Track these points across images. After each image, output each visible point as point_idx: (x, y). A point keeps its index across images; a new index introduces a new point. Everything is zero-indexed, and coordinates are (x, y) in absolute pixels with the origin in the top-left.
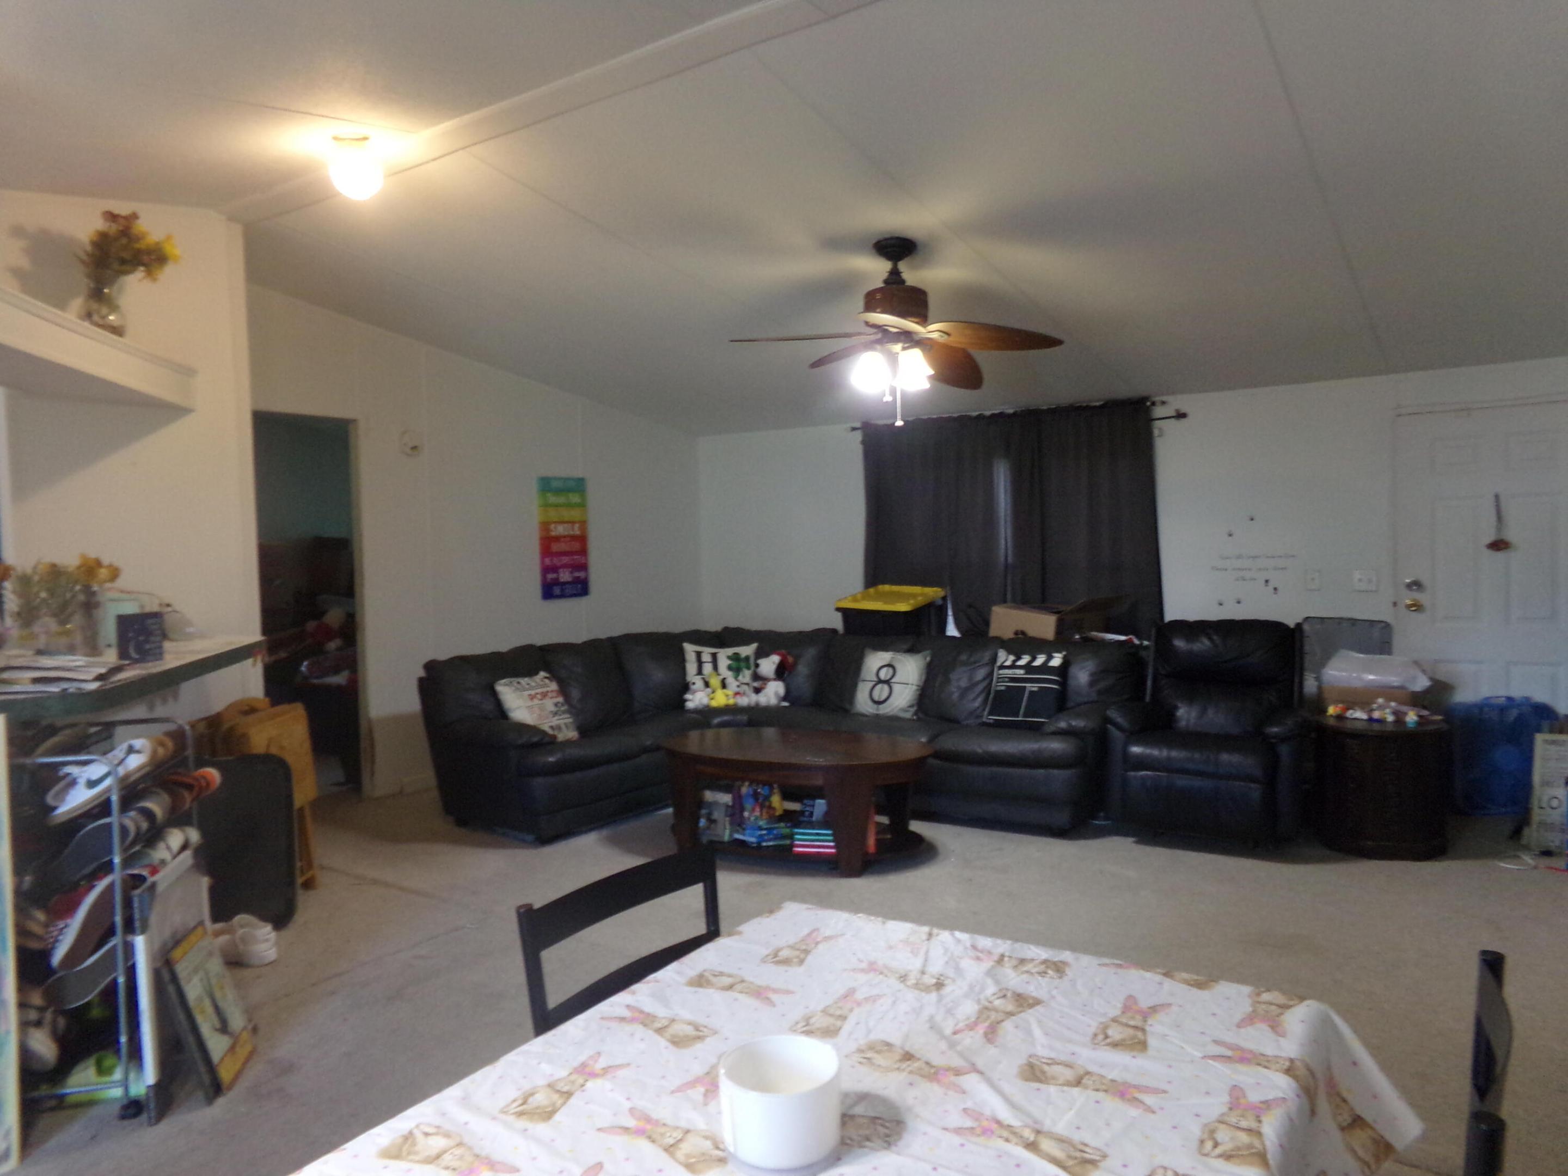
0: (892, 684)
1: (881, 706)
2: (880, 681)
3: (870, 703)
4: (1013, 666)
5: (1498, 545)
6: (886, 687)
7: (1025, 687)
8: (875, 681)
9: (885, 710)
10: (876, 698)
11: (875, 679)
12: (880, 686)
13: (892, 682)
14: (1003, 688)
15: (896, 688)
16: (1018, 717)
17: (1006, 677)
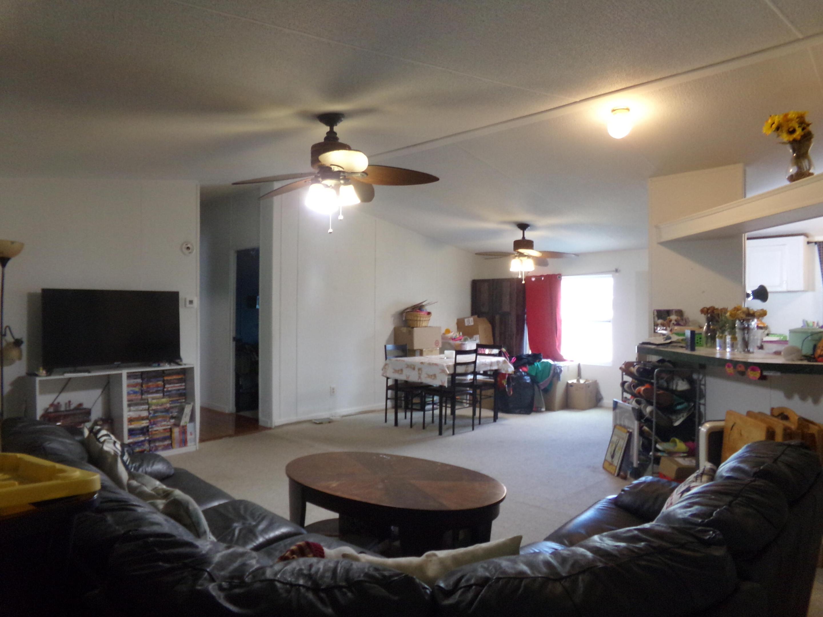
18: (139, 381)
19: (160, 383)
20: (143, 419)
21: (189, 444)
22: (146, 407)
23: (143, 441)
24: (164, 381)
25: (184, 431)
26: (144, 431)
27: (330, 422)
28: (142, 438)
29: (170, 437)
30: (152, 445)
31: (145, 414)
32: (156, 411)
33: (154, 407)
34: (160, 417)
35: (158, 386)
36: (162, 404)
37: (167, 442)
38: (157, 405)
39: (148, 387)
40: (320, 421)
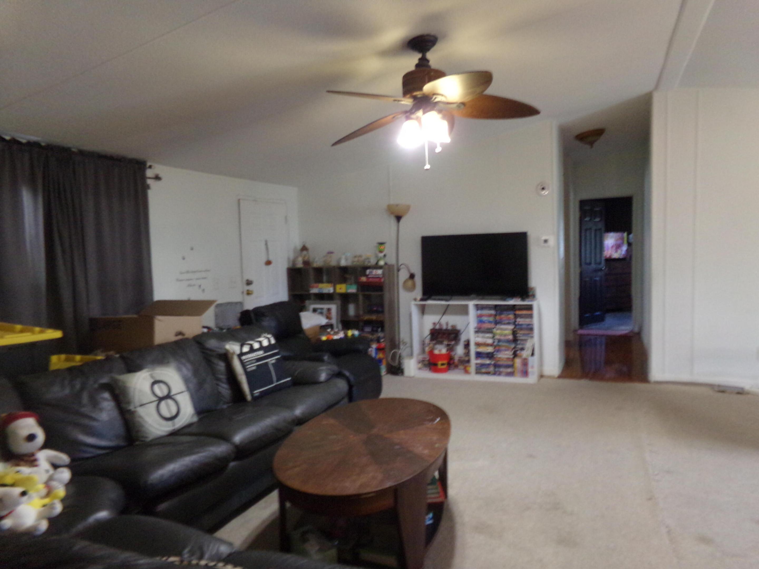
0: (173, 397)
1: (176, 420)
2: (161, 399)
3: (164, 422)
4: (252, 350)
5: (268, 263)
6: (170, 402)
7: (267, 363)
8: (157, 401)
9: (180, 423)
10: (167, 415)
11: (154, 399)
12: (163, 404)
13: (173, 395)
14: (254, 368)
15: (178, 398)
16: (272, 383)
17: (252, 360)
18: (493, 312)
19: (512, 316)
20: (488, 345)
21: (530, 376)
22: (490, 335)
23: (489, 365)
24: (515, 314)
25: (525, 363)
26: (490, 356)
27: (739, 393)
28: (488, 362)
29: (512, 366)
30: (496, 370)
31: (490, 341)
32: (499, 341)
33: (497, 337)
34: (503, 346)
35: (509, 319)
36: (505, 335)
37: (509, 370)
38: (501, 335)
39: (501, 319)
40: (722, 389)
